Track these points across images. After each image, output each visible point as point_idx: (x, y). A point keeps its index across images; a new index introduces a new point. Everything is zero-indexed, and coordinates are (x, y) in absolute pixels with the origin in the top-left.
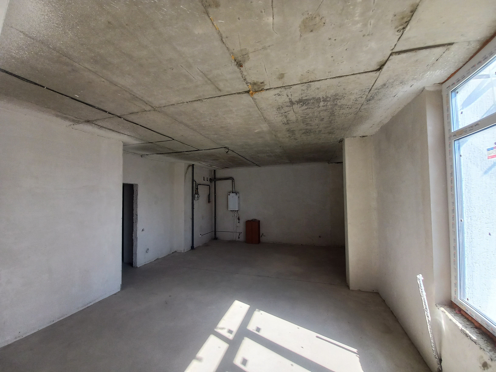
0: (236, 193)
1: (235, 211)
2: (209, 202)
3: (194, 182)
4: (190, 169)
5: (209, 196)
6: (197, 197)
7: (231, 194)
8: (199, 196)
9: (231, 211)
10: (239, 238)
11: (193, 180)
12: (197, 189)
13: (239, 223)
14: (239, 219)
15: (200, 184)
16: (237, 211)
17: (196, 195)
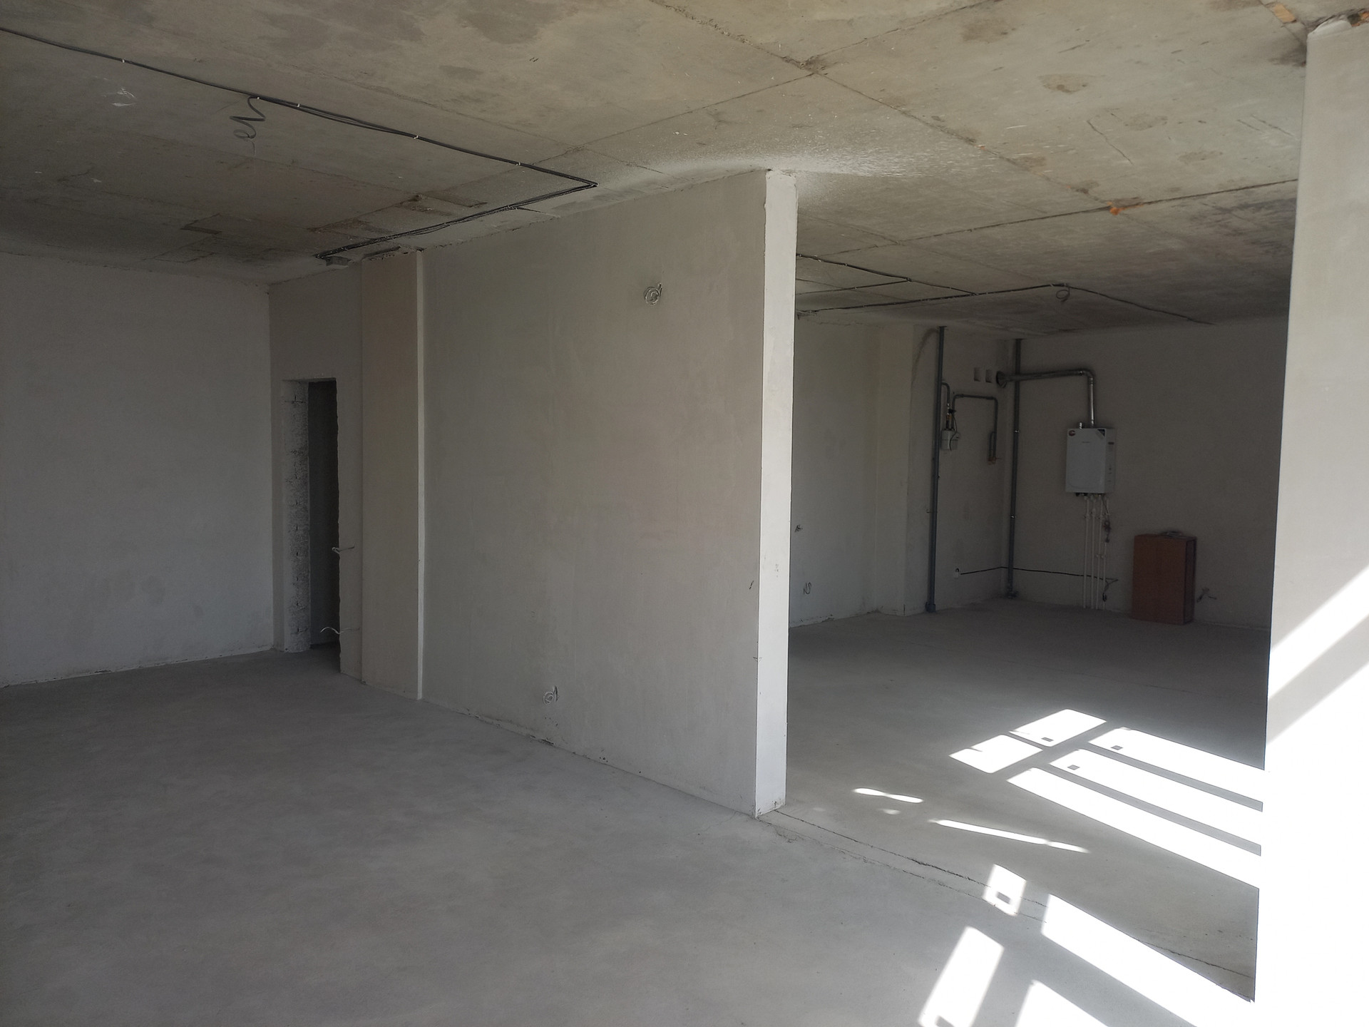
0: (1101, 428)
1: (1092, 497)
2: (992, 457)
3: (944, 388)
4: (932, 341)
5: (993, 436)
6: (949, 439)
7: (1080, 431)
8: (957, 435)
9: (1077, 494)
10: (1104, 599)
11: (939, 382)
12: (952, 411)
13: (1107, 541)
14: (1107, 527)
15: (962, 396)
16: (1103, 495)
17: (948, 434)
